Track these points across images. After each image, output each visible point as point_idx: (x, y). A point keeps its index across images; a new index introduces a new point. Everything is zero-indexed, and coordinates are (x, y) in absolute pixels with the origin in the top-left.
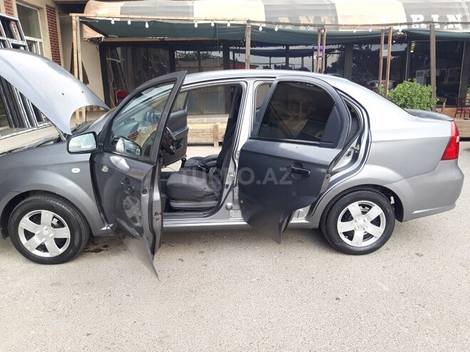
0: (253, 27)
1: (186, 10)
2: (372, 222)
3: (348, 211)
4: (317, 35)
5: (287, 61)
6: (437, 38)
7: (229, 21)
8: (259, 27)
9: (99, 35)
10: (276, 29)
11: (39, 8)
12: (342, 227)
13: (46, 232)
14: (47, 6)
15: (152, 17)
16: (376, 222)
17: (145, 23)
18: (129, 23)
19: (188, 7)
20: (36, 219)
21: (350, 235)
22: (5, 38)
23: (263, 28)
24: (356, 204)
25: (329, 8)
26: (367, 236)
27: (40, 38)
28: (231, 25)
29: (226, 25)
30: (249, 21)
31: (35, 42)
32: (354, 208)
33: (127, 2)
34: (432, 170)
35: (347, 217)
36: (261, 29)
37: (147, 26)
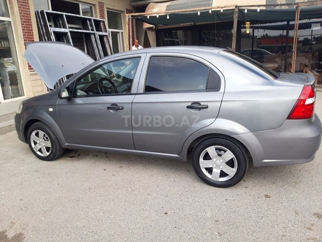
0: (240, 10)
3: (207, 152)
4: (295, 12)
7: (222, 8)
8: (244, 10)
9: (151, 26)
10: (258, 10)
11: (122, 12)
13: (41, 143)
14: (127, 9)
15: (171, 11)
22: (95, 32)
23: (248, 10)
27: (122, 29)
28: (224, 10)
29: (220, 11)
30: (236, 6)
31: (119, 32)
33: (173, 1)
36: (246, 11)
37: (168, 17)
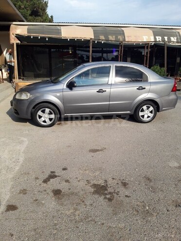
0: (93, 41)
1: (57, 31)
2: (150, 112)
3: (143, 109)
5: (102, 55)
6: (167, 47)
10: (103, 42)
12: (141, 114)
13: (46, 116)
16: (151, 112)
17: (46, 38)
18: (39, 38)
19: (59, 30)
20: (43, 112)
21: (143, 116)
24: (145, 106)
25: (121, 32)
26: (148, 117)
30: (91, 39)
32: (145, 107)
34: (169, 95)
35: (143, 111)
36: (96, 42)
37: (47, 39)
